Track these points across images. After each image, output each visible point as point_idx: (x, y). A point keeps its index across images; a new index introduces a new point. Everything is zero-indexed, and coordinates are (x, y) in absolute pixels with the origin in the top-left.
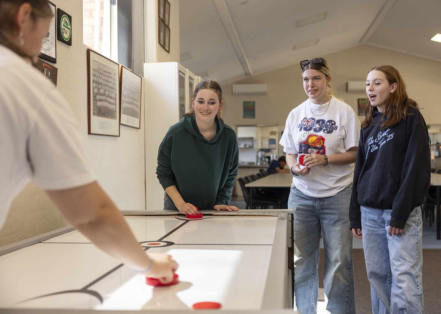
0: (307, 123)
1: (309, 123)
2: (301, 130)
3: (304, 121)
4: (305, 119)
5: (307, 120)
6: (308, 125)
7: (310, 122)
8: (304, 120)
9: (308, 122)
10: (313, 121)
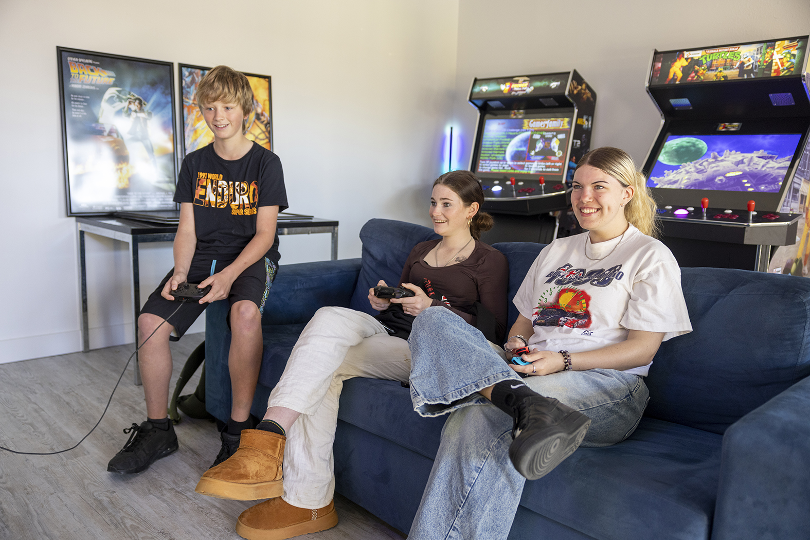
0: (568, 274)
1: (571, 276)
2: (549, 281)
3: (564, 270)
4: (568, 267)
5: (571, 270)
6: (568, 278)
7: (574, 274)
8: (564, 267)
9: (571, 273)
10: (581, 274)
